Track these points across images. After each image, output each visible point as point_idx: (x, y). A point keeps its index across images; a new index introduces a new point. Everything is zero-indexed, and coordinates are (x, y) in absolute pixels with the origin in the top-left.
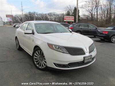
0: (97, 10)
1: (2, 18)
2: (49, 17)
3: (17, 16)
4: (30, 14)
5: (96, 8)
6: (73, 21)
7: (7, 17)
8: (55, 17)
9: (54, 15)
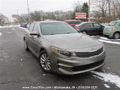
0: (109, 4)
2: (56, 15)
3: (23, 16)
4: (36, 14)
7: (13, 17)
8: (62, 15)
9: (61, 13)
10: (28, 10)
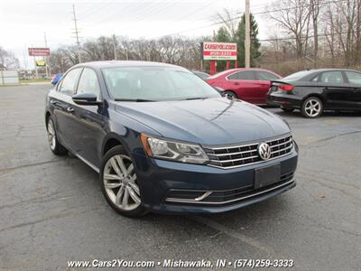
0: (315, 19)
1: (17, 60)
2: (163, 50)
3: (64, 52)
4: (104, 44)
5: (311, 16)
6: (235, 58)
7: (30, 54)
8: (181, 49)
9: (180, 42)
10: (75, 35)
